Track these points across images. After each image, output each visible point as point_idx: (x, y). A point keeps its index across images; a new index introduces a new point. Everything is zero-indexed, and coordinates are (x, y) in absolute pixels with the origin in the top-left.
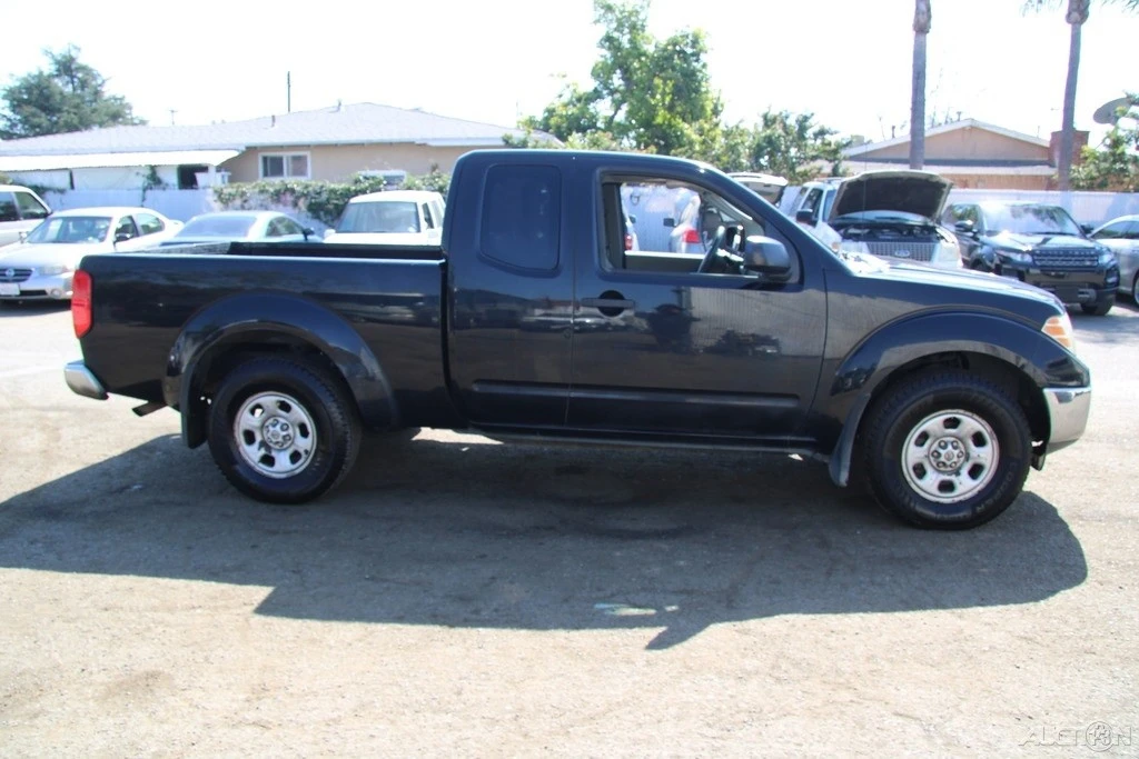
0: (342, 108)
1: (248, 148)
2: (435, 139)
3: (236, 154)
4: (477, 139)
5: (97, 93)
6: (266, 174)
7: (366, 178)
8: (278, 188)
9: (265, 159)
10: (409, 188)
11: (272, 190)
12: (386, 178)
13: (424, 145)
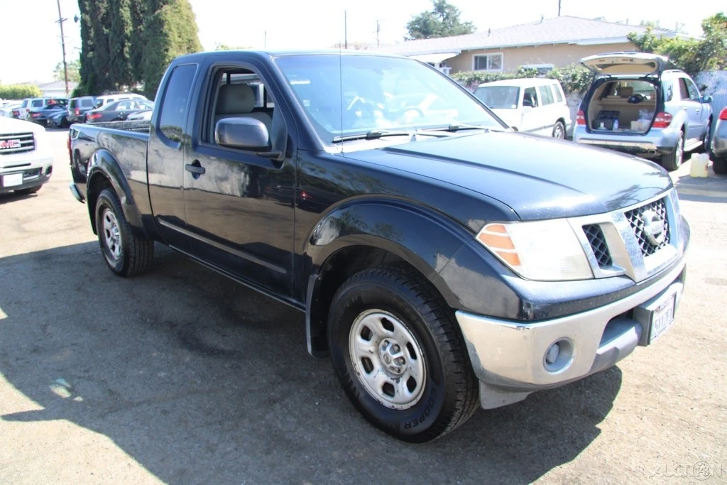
0: (544, 21)
1: (462, 51)
2: (582, 40)
3: (454, 55)
4: (614, 38)
5: (455, 20)
6: (476, 68)
7: (526, 70)
8: (470, 77)
9: (476, 58)
10: (551, 78)
11: (466, 78)
12: (539, 69)
13: (574, 44)
